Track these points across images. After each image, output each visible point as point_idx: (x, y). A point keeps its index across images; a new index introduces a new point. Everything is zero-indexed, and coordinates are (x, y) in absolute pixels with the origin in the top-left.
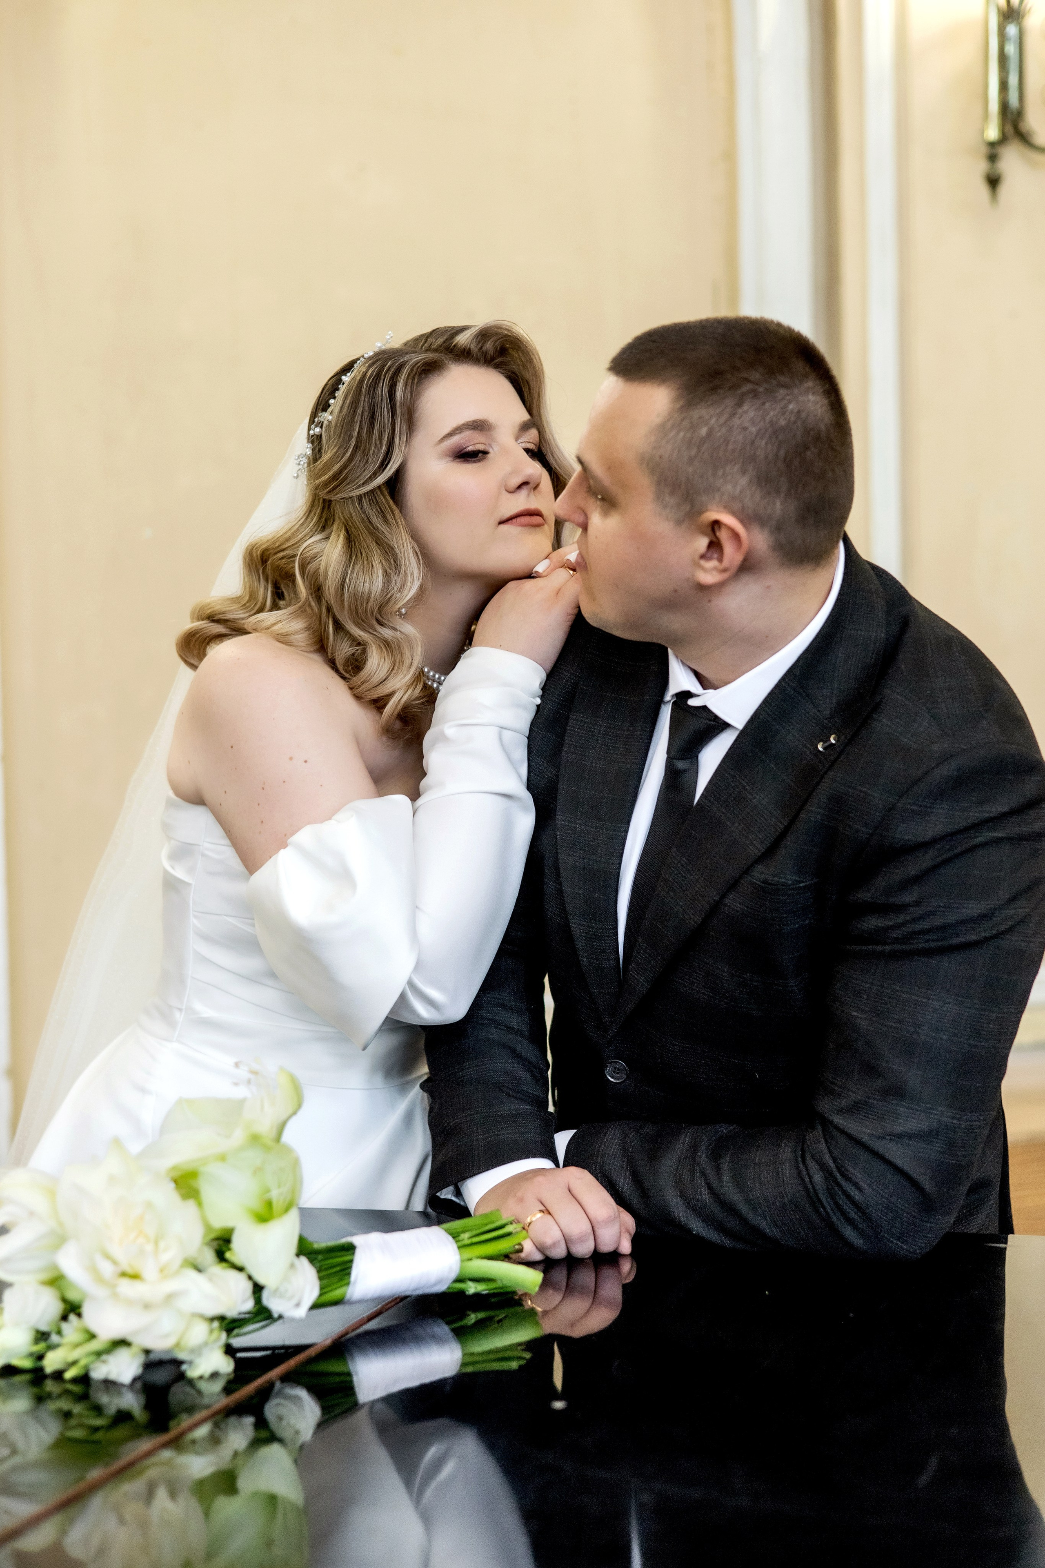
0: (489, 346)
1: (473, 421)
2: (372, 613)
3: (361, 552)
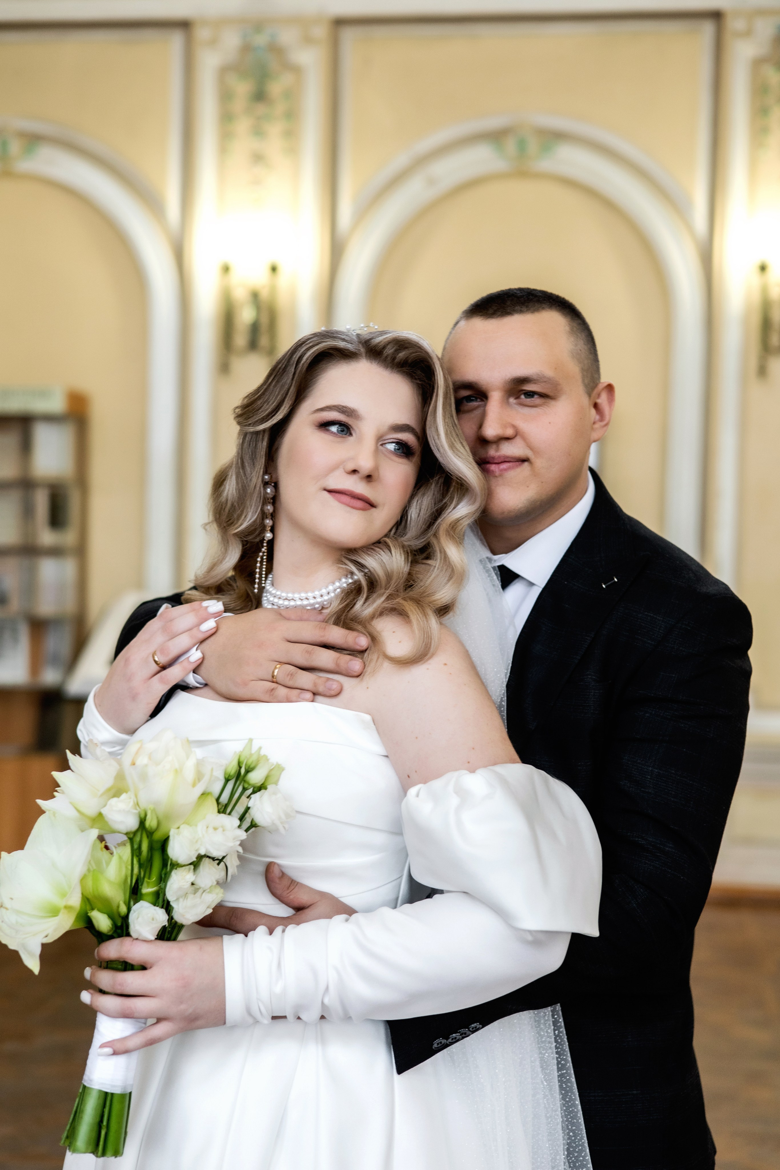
1: (344, 407)
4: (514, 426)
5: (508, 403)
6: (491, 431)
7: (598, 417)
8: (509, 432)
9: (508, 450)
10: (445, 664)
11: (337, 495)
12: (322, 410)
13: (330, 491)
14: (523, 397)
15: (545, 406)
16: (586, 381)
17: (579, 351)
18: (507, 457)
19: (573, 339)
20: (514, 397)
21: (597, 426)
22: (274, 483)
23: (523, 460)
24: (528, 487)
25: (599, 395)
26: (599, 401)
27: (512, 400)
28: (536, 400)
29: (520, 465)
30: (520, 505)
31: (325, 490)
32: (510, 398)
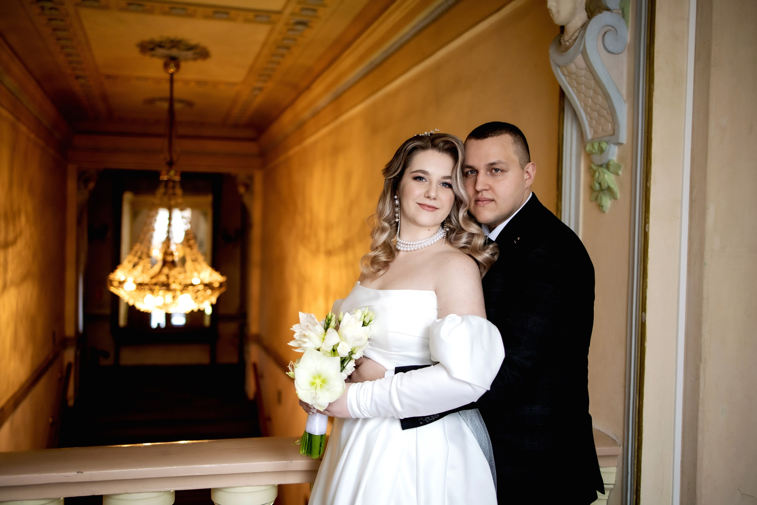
4: (489, 185)
5: (487, 174)
6: (479, 187)
7: (528, 177)
8: (487, 187)
9: (487, 195)
10: (465, 269)
11: (422, 206)
12: (414, 172)
13: (419, 204)
14: (493, 171)
15: (503, 175)
16: (521, 163)
17: (518, 150)
18: (485, 198)
19: (515, 146)
20: (490, 172)
22: (399, 199)
23: (493, 200)
24: (495, 211)
25: (528, 168)
26: (528, 170)
28: (499, 173)
29: (491, 202)
31: (417, 203)
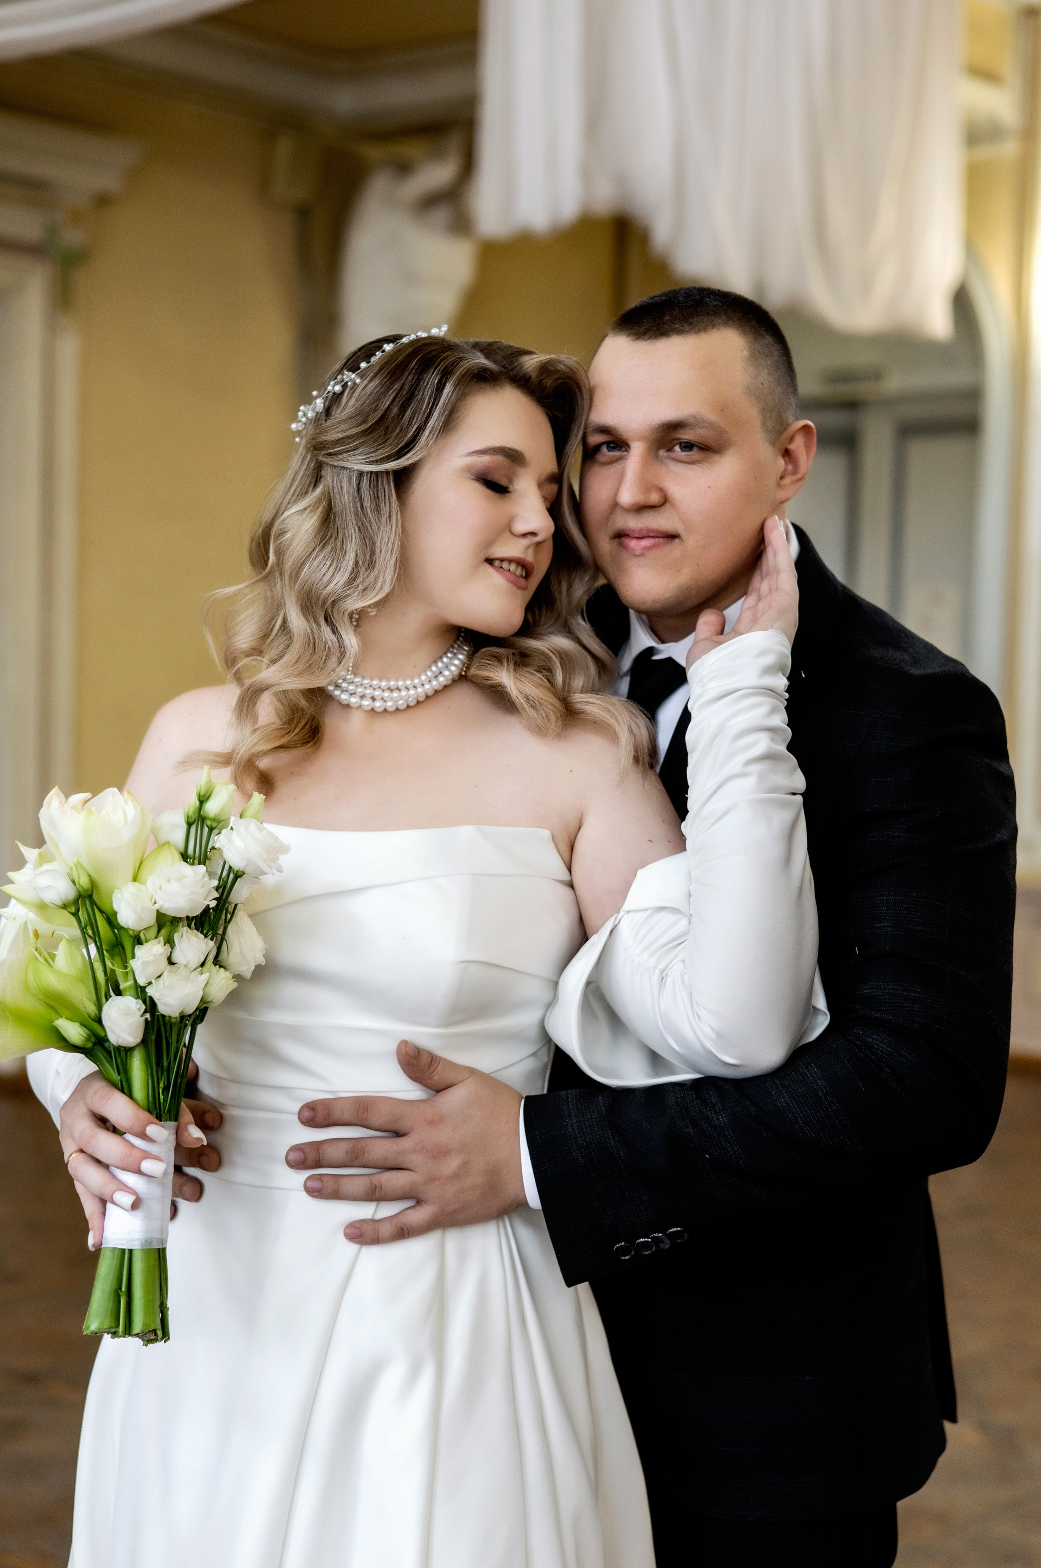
0: (549, 382)
1: (510, 449)
2: (324, 603)
3: (338, 531)
5: (656, 456)
7: (790, 468)
8: (655, 498)
12: (484, 452)
14: (677, 448)
15: (706, 464)
16: (769, 425)
17: (760, 384)
18: (650, 530)
19: (751, 369)
20: (666, 449)
21: (787, 481)
23: (672, 536)
24: (679, 571)
25: (791, 439)
26: (791, 447)
27: (662, 453)
28: (694, 454)
29: (667, 542)
30: (667, 595)
32: (662, 450)
